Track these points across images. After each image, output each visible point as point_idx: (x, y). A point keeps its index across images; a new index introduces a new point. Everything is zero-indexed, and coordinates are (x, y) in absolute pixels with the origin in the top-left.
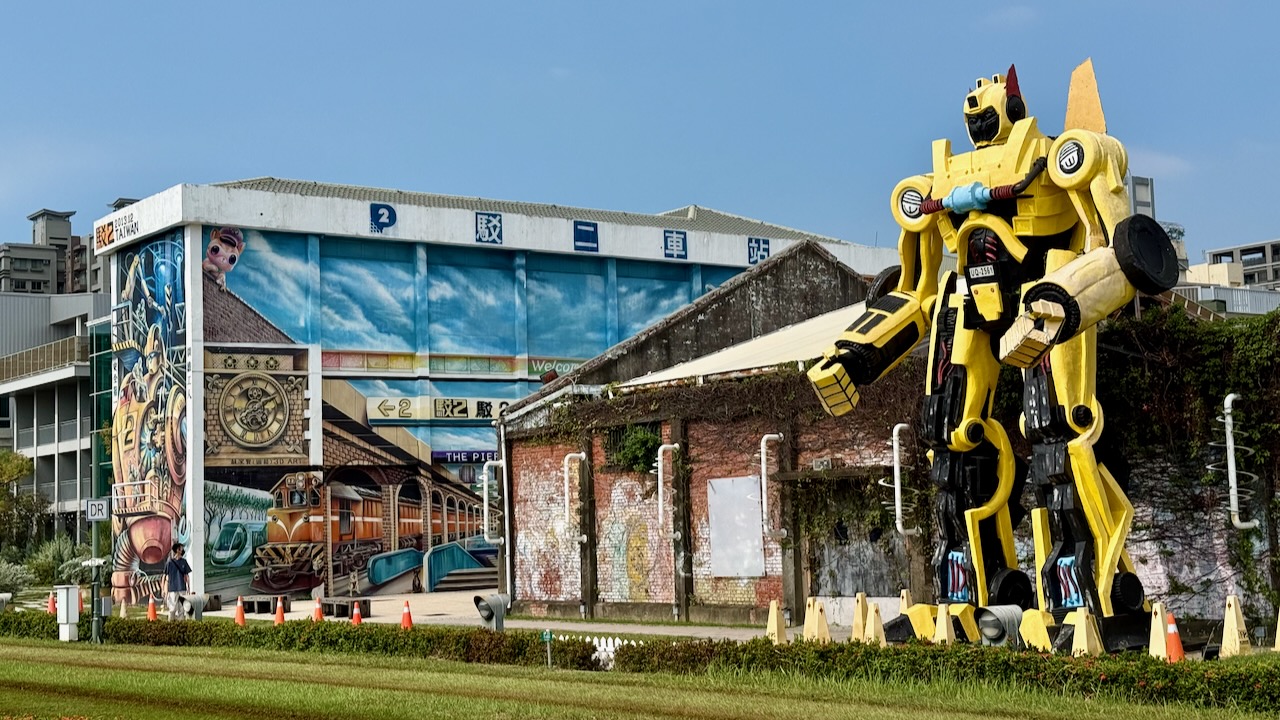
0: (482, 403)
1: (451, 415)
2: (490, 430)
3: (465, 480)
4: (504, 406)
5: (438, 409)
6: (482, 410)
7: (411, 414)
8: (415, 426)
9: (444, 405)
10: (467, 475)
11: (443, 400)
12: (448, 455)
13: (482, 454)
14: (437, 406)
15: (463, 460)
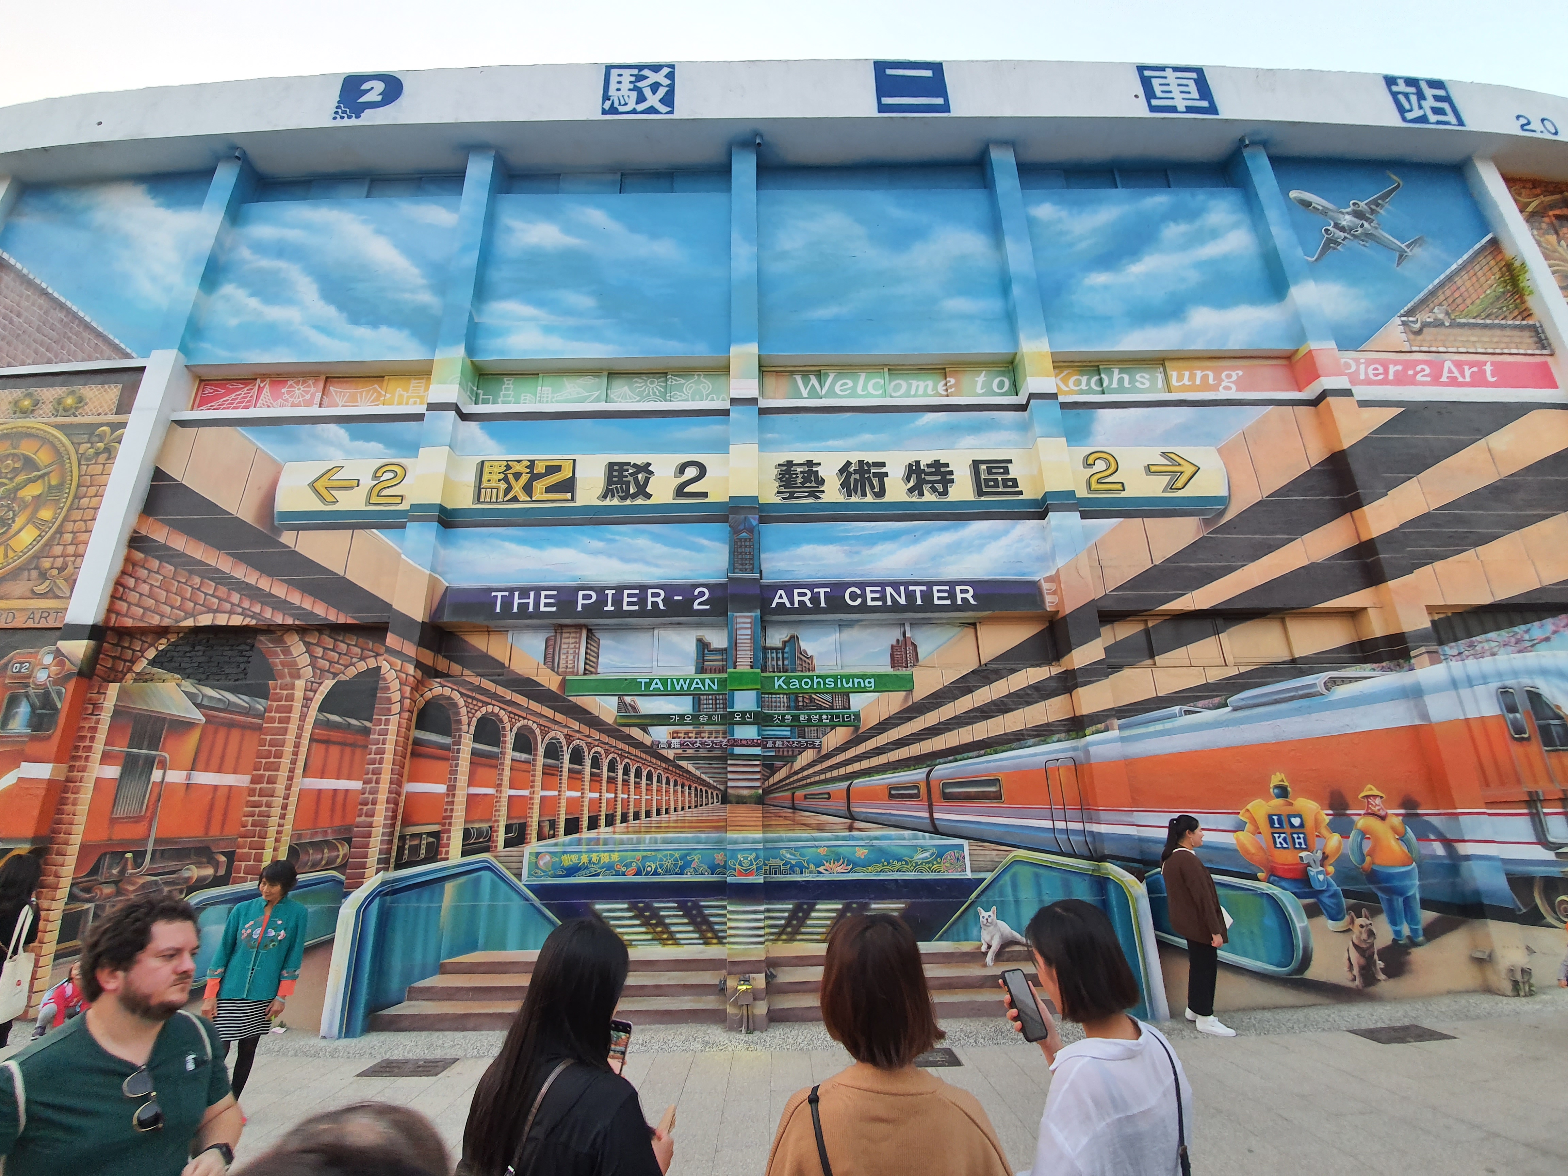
0: (622, 465)
1: (523, 497)
2: (643, 532)
3: (561, 666)
4: (691, 472)
5: (485, 484)
6: (620, 482)
7: (402, 496)
8: (403, 526)
9: (506, 475)
10: (568, 653)
11: (505, 463)
12: (497, 596)
13: (607, 592)
14: (485, 477)
15: (542, 609)
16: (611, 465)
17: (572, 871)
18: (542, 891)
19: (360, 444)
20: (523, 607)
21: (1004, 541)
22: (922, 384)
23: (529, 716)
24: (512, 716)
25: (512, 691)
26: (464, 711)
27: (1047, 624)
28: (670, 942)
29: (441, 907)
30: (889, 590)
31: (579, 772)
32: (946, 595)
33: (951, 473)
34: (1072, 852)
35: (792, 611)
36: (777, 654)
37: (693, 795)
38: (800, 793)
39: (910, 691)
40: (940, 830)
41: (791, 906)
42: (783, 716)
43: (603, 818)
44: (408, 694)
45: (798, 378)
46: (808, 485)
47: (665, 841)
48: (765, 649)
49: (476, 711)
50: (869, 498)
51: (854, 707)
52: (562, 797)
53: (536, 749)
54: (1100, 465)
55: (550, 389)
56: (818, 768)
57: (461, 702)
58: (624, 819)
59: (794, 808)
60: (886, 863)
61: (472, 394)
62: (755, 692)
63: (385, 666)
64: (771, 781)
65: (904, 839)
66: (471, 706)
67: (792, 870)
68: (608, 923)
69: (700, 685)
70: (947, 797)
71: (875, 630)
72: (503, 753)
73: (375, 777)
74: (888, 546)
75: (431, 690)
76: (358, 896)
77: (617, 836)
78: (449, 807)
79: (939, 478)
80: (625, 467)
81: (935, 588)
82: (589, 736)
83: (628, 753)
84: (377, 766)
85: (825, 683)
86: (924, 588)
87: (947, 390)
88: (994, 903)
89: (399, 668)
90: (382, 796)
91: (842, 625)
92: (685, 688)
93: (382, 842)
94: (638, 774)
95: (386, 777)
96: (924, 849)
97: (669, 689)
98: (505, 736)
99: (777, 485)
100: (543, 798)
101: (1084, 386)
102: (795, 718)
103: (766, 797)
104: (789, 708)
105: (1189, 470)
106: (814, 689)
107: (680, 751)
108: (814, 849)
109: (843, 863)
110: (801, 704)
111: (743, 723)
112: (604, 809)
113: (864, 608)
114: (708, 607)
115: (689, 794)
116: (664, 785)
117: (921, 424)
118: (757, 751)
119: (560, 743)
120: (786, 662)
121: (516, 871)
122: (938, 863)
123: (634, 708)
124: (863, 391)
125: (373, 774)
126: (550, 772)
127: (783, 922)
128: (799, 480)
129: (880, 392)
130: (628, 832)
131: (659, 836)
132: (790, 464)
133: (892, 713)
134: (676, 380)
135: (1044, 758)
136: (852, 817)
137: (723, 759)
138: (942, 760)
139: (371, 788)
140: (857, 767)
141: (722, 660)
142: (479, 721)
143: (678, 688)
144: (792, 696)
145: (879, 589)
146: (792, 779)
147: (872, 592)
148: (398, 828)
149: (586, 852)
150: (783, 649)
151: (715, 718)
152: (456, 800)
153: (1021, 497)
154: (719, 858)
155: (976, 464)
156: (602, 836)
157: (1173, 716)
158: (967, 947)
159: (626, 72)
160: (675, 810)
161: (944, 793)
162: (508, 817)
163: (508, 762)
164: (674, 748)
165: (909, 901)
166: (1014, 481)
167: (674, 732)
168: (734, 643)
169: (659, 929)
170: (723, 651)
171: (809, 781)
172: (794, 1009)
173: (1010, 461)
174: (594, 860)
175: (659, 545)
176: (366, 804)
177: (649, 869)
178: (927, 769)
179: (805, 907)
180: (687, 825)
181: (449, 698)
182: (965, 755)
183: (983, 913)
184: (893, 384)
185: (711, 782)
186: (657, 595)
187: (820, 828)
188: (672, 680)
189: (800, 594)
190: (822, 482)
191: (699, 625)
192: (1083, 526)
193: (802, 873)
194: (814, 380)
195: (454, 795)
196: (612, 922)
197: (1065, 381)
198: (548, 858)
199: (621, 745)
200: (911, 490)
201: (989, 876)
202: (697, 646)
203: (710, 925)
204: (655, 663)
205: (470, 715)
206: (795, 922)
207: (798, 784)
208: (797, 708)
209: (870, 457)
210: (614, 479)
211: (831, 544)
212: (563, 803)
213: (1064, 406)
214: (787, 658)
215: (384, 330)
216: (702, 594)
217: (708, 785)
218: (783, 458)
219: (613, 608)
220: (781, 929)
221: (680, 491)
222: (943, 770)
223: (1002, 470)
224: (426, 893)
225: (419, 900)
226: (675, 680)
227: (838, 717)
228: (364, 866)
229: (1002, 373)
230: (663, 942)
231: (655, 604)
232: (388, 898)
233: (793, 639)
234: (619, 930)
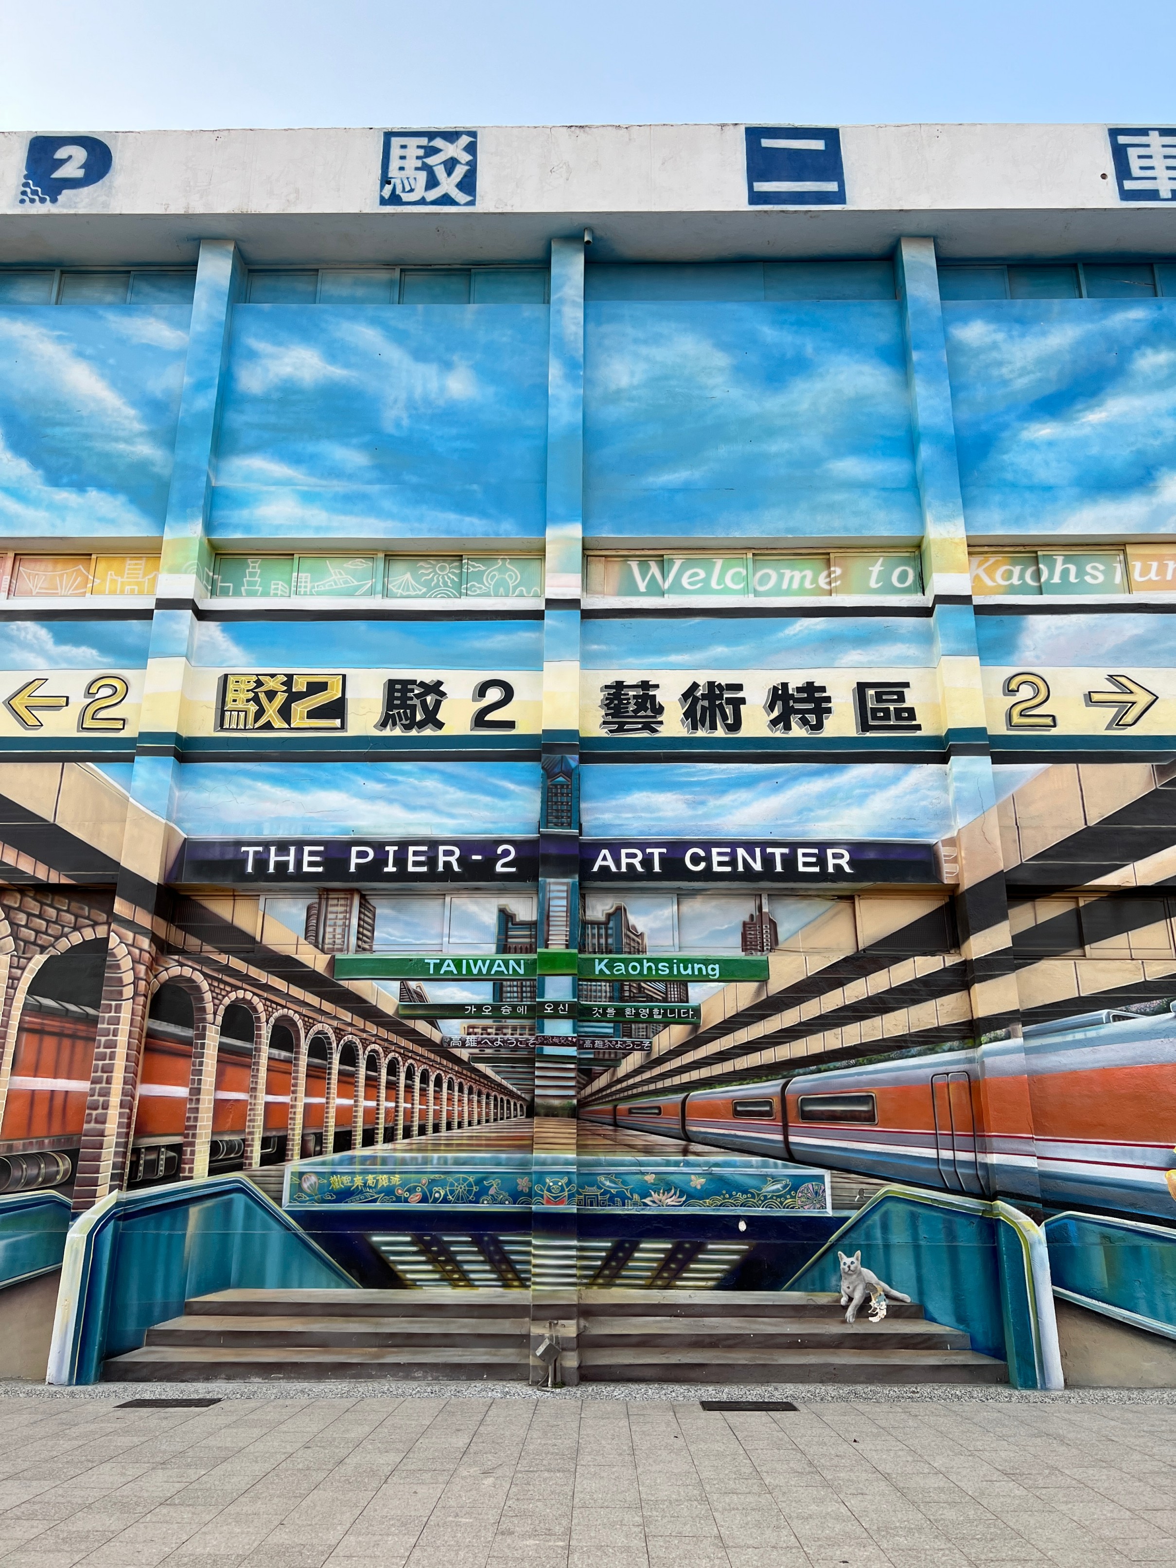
0: (405, 683)
1: (278, 723)
2: (432, 771)
3: (327, 941)
4: (494, 695)
5: (229, 705)
6: (403, 705)
7: (124, 720)
8: (130, 759)
9: (256, 694)
10: (335, 925)
11: (255, 678)
12: (248, 852)
13: (387, 848)
14: (230, 696)
15: (306, 869)
16: (391, 683)
17: (345, 1195)
18: (307, 1219)
19: (67, 649)
20: (282, 866)
21: (893, 791)
22: (797, 575)
23: (289, 1005)
24: (268, 1003)
25: (268, 972)
26: (208, 996)
27: (947, 900)
28: (461, 1284)
29: (185, 1235)
30: (741, 852)
31: (353, 1075)
32: (814, 860)
33: (828, 699)
34: (959, 1188)
35: (619, 876)
36: (599, 929)
37: (492, 1106)
38: (623, 1106)
39: (764, 981)
40: (797, 1157)
41: (609, 1244)
42: (605, 1009)
43: (381, 1131)
44: (142, 975)
45: (634, 565)
46: (642, 713)
47: (457, 1162)
48: (585, 924)
49: (224, 997)
50: (720, 732)
51: (693, 1001)
52: (331, 1105)
53: (298, 1046)
54: (1026, 692)
55: (309, 575)
56: (647, 1075)
57: (205, 986)
58: (407, 1134)
59: (615, 1124)
60: (727, 1196)
61: (207, 581)
62: (570, 978)
63: (114, 940)
64: (588, 1090)
65: (751, 1167)
66: (217, 991)
67: (612, 1201)
68: (388, 1258)
69: (503, 969)
70: (807, 1117)
71: (723, 902)
72: (258, 1050)
73: (105, 1075)
74: (743, 795)
75: (167, 969)
76: (88, 1219)
77: (399, 1155)
78: (192, 1115)
79: (811, 706)
80: (409, 687)
81: (800, 851)
82: (364, 1031)
83: (412, 1051)
84: (107, 1062)
85: (657, 969)
86: (786, 851)
87: (830, 583)
88: (859, 1247)
89: (130, 942)
90: (115, 1099)
91: (681, 896)
92: (484, 971)
93: (116, 1154)
94: (424, 1079)
95: (118, 1076)
96: (775, 1179)
97: (464, 972)
98: (259, 1028)
99: (603, 713)
100: (307, 1106)
101: (1015, 581)
102: (620, 1012)
103: (582, 1110)
104: (611, 999)
105: (1143, 699)
106: (644, 975)
107: (477, 1051)
108: (639, 1177)
109: (675, 1194)
110: (627, 994)
111: (555, 1016)
112: (382, 1121)
113: (708, 875)
114: (514, 870)
115: (487, 1104)
116: (456, 1093)
117: (792, 633)
118: (572, 1051)
119: (328, 1038)
120: (610, 941)
121: (275, 1195)
122: (792, 1197)
123: (421, 997)
124: (719, 583)
125: (103, 1071)
126: (317, 1074)
127: (599, 1263)
128: (632, 707)
129: (742, 585)
130: (411, 1150)
131: (449, 1155)
132: (619, 685)
133: (740, 1009)
134: (474, 567)
135: (930, 1071)
136: (688, 1137)
137: (530, 1061)
138: (801, 1071)
139: (101, 1089)
140: (695, 1075)
141: (530, 936)
142: (228, 1009)
143: (475, 971)
144: (617, 984)
145: (728, 850)
146: (614, 1089)
147: (719, 854)
148: (131, 1139)
149: (360, 1173)
150: (606, 923)
151: (521, 1010)
152: (201, 1106)
153: (918, 733)
154: (523, 1183)
155: (862, 687)
156: (380, 1154)
157: (1098, 1023)
158: (823, 1298)
159: (413, 142)
160: (470, 1124)
161: (803, 1111)
162: (266, 1128)
163: (264, 1061)
164: (469, 1047)
165: (754, 1242)
166: (911, 712)
167: (469, 1027)
168: (545, 915)
169: (449, 1268)
170: (531, 925)
171: (635, 1091)
172: (610, 1366)
173: (907, 685)
174: (370, 1182)
175: (451, 790)
176: (96, 1109)
177: (437, 1195)
178: (783, 1081)
179: (627, 1245)
180: (484, 1142)
181: (190, 980)
182: (831, 1065)
183: (845, 1260)
184: (759, 574)
185: (515, 1090)
186: (451, 853)
187: (648, 1150)
188: (467, 960)
189: (629, 856)
190: (660, 710)
191: (502, 892)
192: (995, 774)
193: (624, 1205)
194: (654, 569)
195: (198, 1100)
196: (392, 1258)
197: (990, 572)
198: (313, 1179)
199: (403, 1042)
200: (774, 723)
201: (854, 1215)
202: (499, 918)
203: (511, 1263)
204: (446, 939)
205: (217, 1002)
206: (614, 1264)
207: (622, 1095)
208: (622, 999)
209: (723, 678)
210: (396, 702)
211: (669, 791)
212: (332, 1113)
213: (981, 610)
214: (611, 935)
215: (93, 494)
216: (506, 853)
217: (511, 1094)
218: (611, 678)
219: (394, 869)
220: (597, 1271)
221: (479, 720)
222: (802, 1082)
223: (895, 697)
224: (167, 1221)
225: (158, 1227)
226: (471, 962)
227: (672, 1011)
228: (95, 1183)
229: (905, 561)
230: (454, 1283)
231: (447, 865)
232: (121, 1223)
233: (619, 912)
234: (401, 1267)
